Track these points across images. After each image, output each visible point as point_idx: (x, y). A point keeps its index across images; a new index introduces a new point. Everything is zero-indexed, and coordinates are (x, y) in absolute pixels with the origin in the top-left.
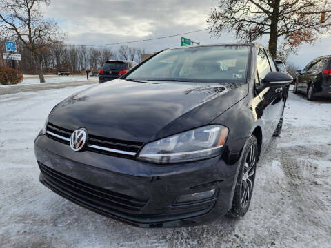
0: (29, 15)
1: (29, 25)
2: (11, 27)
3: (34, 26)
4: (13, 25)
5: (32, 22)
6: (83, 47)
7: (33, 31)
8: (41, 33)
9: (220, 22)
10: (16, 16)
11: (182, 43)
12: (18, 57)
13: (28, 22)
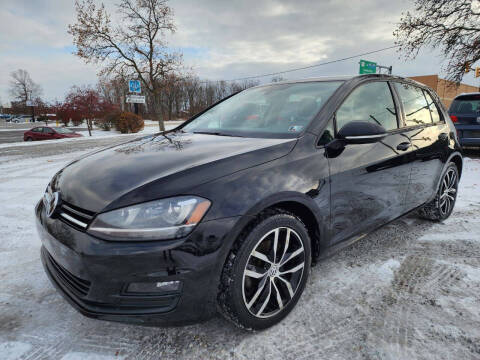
0: (151, 47)
1: (150, 60)
2: (130, 63)
3: (157, 61)
4: (132, 61)
5: (154, 55)
6: (222, 82)
7: (155, 66)
8: (164, 69)
9: (416, 33)
10: (136, 49)
11: (361, 68)
12: (142, 100)
13: (150, 56)
